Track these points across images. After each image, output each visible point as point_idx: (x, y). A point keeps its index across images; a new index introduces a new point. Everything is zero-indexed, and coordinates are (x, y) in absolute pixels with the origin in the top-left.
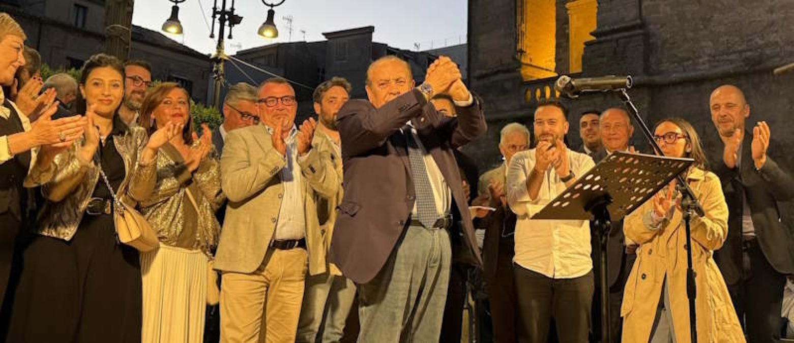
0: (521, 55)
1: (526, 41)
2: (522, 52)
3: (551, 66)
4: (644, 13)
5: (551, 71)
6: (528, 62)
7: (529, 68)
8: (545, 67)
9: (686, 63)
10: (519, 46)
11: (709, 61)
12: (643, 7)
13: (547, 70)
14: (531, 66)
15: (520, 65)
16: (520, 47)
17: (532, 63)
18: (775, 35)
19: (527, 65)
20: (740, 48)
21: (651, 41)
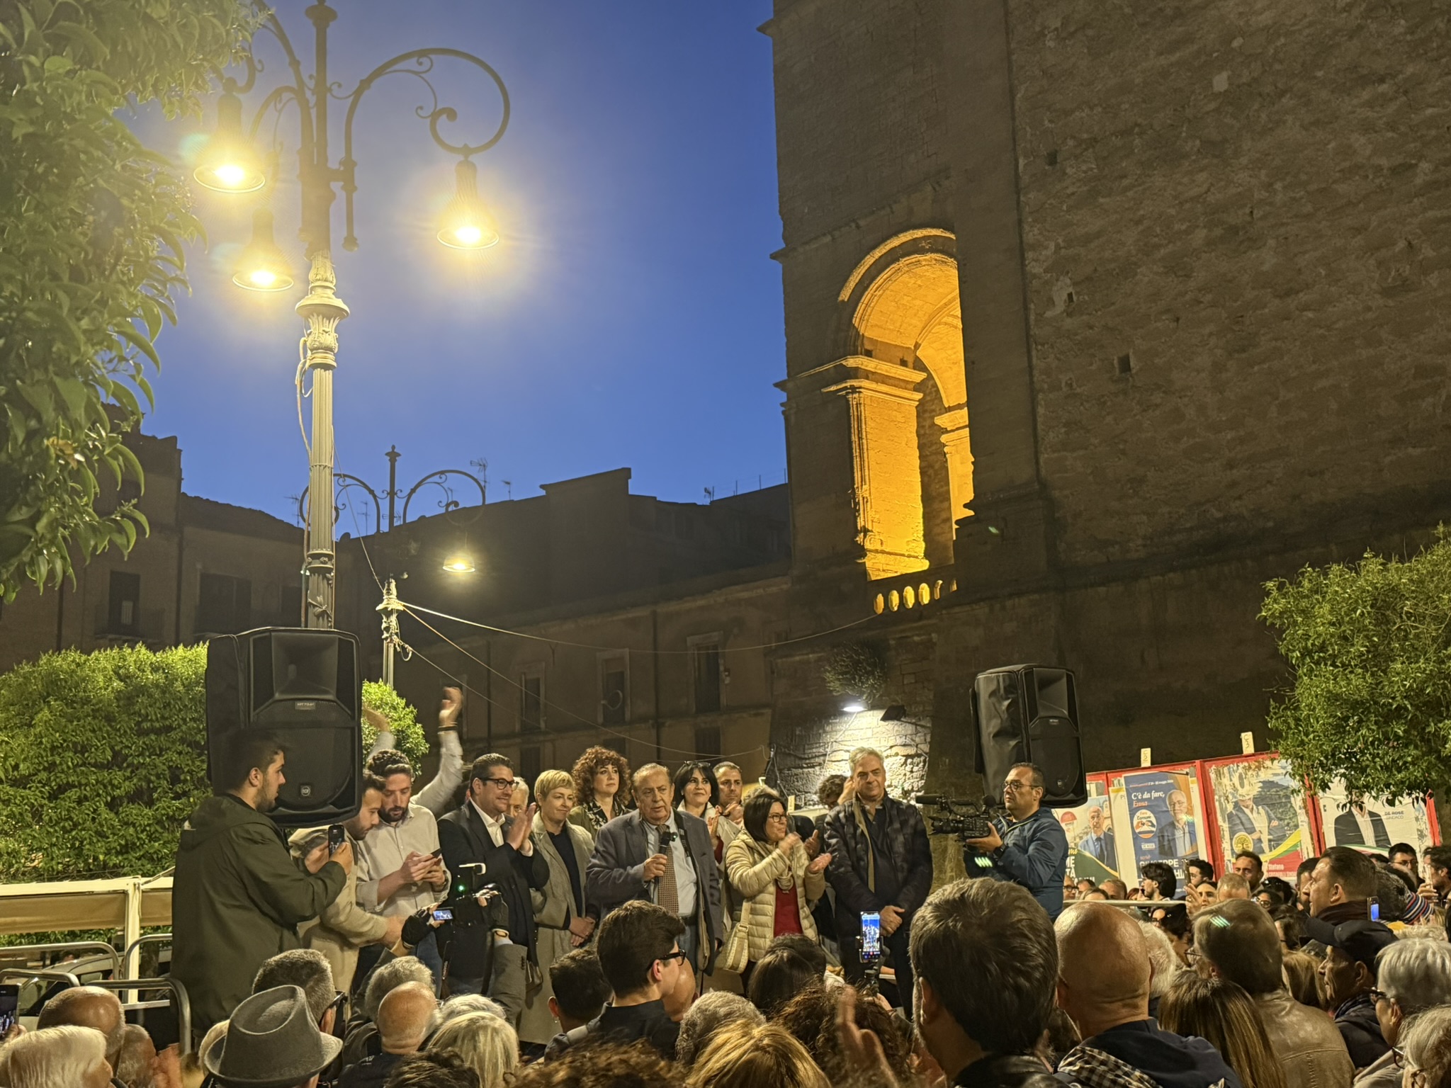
0: (865, 536)
1: (871, 514)
2: (865, 531)
3: (917, 550)
4: (1043, 472)
5: (917, 557)
6: (879, 547)
7: (879, 556)
8: (906, 554)
9: (1111, 549)
10: (860, 523)
11: (1144, 546)
12: (1041, 461)
13: (909, 556)
14: (883, 552)
15: (862, 552)
16: (863, 524)
17: (884, 548)
18: (1238, 503)
19: (876, 551)
20: (1188, 525)
21: (1057, 515)
